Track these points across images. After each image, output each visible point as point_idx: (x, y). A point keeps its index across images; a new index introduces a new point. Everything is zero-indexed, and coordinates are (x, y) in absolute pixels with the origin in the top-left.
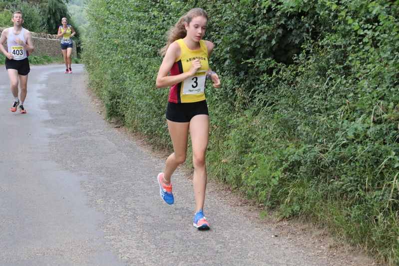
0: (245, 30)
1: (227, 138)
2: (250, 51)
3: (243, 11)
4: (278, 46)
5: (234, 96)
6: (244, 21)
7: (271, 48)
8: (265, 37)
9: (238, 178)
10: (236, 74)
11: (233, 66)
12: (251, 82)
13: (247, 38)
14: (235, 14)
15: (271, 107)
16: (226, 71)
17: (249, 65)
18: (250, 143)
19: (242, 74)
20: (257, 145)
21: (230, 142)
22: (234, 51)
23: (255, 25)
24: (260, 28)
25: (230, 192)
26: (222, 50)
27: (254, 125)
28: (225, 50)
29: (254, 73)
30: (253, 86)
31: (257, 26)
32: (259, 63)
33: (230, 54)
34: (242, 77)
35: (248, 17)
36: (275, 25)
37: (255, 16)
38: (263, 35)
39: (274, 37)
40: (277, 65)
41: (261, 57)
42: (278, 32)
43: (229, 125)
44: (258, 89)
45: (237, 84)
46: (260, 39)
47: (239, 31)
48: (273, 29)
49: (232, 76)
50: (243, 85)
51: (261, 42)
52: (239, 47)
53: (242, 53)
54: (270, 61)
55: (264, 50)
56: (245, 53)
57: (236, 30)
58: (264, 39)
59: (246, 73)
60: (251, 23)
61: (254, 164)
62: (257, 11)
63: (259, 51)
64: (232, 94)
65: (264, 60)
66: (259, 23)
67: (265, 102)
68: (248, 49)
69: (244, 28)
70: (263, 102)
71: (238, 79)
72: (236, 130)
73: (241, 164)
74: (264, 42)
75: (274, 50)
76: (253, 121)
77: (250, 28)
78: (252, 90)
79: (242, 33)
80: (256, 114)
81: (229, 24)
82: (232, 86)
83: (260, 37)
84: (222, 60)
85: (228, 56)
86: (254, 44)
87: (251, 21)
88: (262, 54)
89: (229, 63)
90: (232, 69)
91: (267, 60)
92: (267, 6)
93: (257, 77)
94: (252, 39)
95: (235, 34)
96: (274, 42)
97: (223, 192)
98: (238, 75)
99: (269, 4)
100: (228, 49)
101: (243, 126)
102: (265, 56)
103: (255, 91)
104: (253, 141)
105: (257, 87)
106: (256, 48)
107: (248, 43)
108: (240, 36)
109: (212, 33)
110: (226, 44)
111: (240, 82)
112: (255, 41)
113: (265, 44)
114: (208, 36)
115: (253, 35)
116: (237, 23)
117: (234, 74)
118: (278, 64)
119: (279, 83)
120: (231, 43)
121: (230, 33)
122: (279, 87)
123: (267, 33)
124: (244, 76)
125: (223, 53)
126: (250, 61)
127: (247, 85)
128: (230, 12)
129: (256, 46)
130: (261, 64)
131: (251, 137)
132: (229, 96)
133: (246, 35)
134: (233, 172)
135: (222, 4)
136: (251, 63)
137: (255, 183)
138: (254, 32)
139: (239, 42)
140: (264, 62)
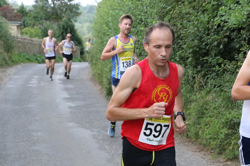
0: (202, 39)
1: (189, 109)
2: (205, 52)
3: (201, 27)
4: (224, 49)
5: (194, 82)
6: (201, 33)
7: (220, 50)
8: (216, 43)
9: (197, 134)
10: (195, 68)
11: (193, 62)
12: (205, 73)
13: (204, 44)
14: (196, 29)
15: (219, 88)
16: (188, 66)
17: (205, 61)
18: (205, 111)
19: (199, 67)
20: (209, 112)
21: (191, 111)
22: (194, 53)
23: (209, 35)
24: (212, 38)
25: (191, 143)
26: (186, 52)
27: (207, 100)
28: (188, 52)
29: (207, 67)
30: (207, 75)
31: (210, 36)
32: (212, 60)
33: (192, 54)
34: (199, 69)
35: (204, 30)
36: (223, 36)
37: (209, 30)
38: (214, 42)
39: (222, 44)
40: (223, 61)
41: (213, 56)
42: (224, 40)
43: (190, 100)
44: (210, 77)
45: (196, 74)
46: (212, 45)
47: (198, 40)
48: (221, 39)
49: (192, 68)
50: (200, 74)
51: (212, 46)
52: (198, 49)
53: (199, 54)
54: (219, 59)
55: (215, 52)
56: (202, 54)
57: (196, 39)
58: (215, 45)
59: (202, 67)
60: (207, 34)
61: (208, 125)
62: (210, 27)
63: (211, 53)
64: (192, 80)
65: (215, 58)
66: (211, 35)
67: (215, 85)
68: (204, 51)
69: (201, 38)
70: (213, 85)
71: (197, 71)
72: (195, 103)
73: (199, 125)
74: (215, 47)
75: (221, 51)
76: (206, 97)
77: (206, 38)
78: (206, 78)
79: (200, 41)
80: (209, 92)
81: (191, 35)
82: (192, 75)
83: (212, 44)
84: (186, 58)
85: (190, 55)
86: (209, 48)
87: (206, 33)
88: (214, 54)
89: (191, 60)
90: (192, 64)
91: (217, 58)
92: (217, 24)
93: (209, 69)
94: (207, 45)
95: (196, 41)
96: (221, 47)
97: (187, 143)
98: (196, 68)
99: (219, 23)
100: (191, 51)
101: (200, 100)
102: (216, 55)
103: (208, 78)
104: (207, 110)
105: (209, 76)
106: (209, 50)
107: (204, 47)
108: (198, 43)
109: (179, 41)
110: (190, 47)
111: (198, 72)
112: (208, 46)
113: (216, 48)
114: (177, 43)
115: (207, 42)
116: (197, 34)
117: (194, 67)
118: (225, 61)
119: (224, 73)
120: (192, 47)
121: (192, 41)
122: (224, 75)
123: (217, 41)
124: (200, 68)
125: (187, 54)
126: (206, 58)
127: (203, 74)
128: (193, 27)
129: (210, 49)
130: (213, 61)
131: (205, 108)
132: (190, 81)
133: (203, 42)
134: (193, 130)
135: (187, 22)
136: (207, 60)
137: (208, 137)
138: (209, 40)
139: (198, 47)
140: (215, 59)
